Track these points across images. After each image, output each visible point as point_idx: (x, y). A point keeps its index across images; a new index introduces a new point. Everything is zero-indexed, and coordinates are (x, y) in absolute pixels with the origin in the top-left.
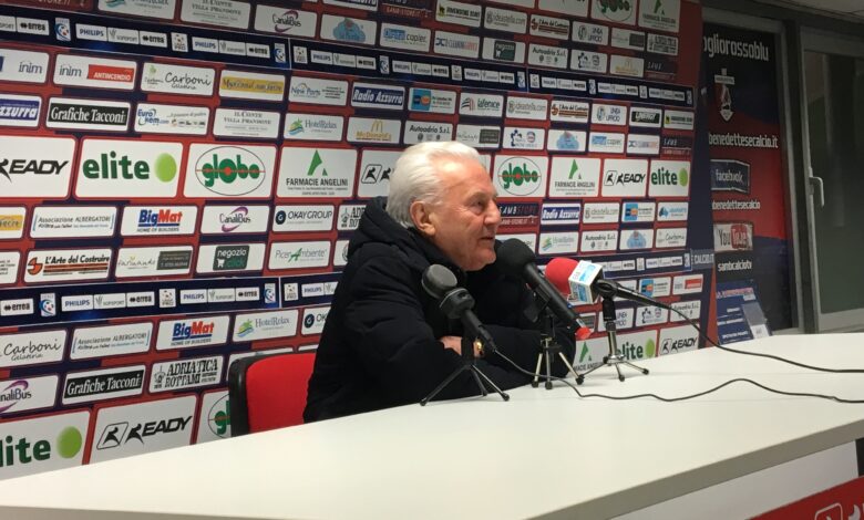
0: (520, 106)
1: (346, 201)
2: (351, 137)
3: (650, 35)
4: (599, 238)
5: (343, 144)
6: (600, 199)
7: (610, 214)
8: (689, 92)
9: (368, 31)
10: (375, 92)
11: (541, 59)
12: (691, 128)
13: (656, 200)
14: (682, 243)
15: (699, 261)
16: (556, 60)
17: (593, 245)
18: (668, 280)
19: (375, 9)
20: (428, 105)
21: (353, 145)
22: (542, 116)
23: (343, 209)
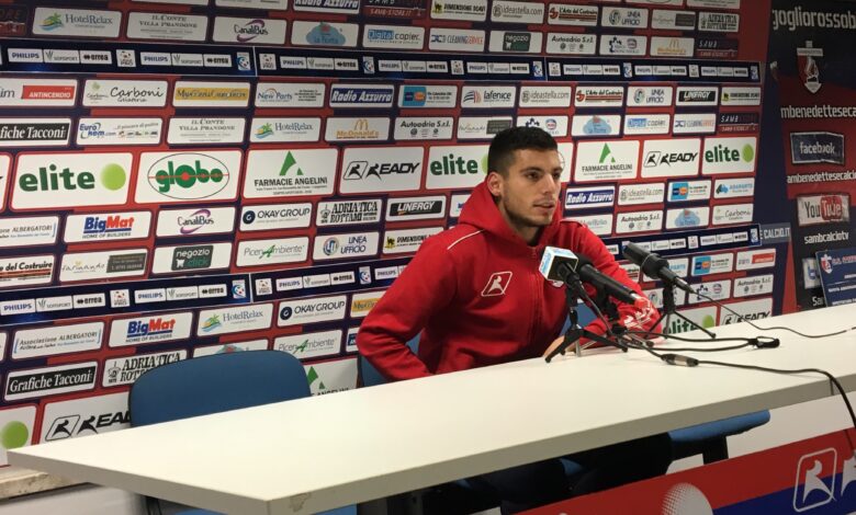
0: (536, 95)
1: (325, 198)
2: (329, 137)
3: (701, 15)
4: (640, 218)
5: (322, 143)
6: (639, 180)
7: (655, 194)
8: (754, 68)
9: (349, 34)
10: (359, 92)
11: (563, 47)
12: (757, 102)
13: (712, 178)
14: (748, 218)
15: (771, 236)
16: (581, 46)
17: (632, 226)
18: (730, 256)
19: (357, 12)
20: (423, 101)
21: (332, 145)
22: (566, 103)
23: (322, 206)
